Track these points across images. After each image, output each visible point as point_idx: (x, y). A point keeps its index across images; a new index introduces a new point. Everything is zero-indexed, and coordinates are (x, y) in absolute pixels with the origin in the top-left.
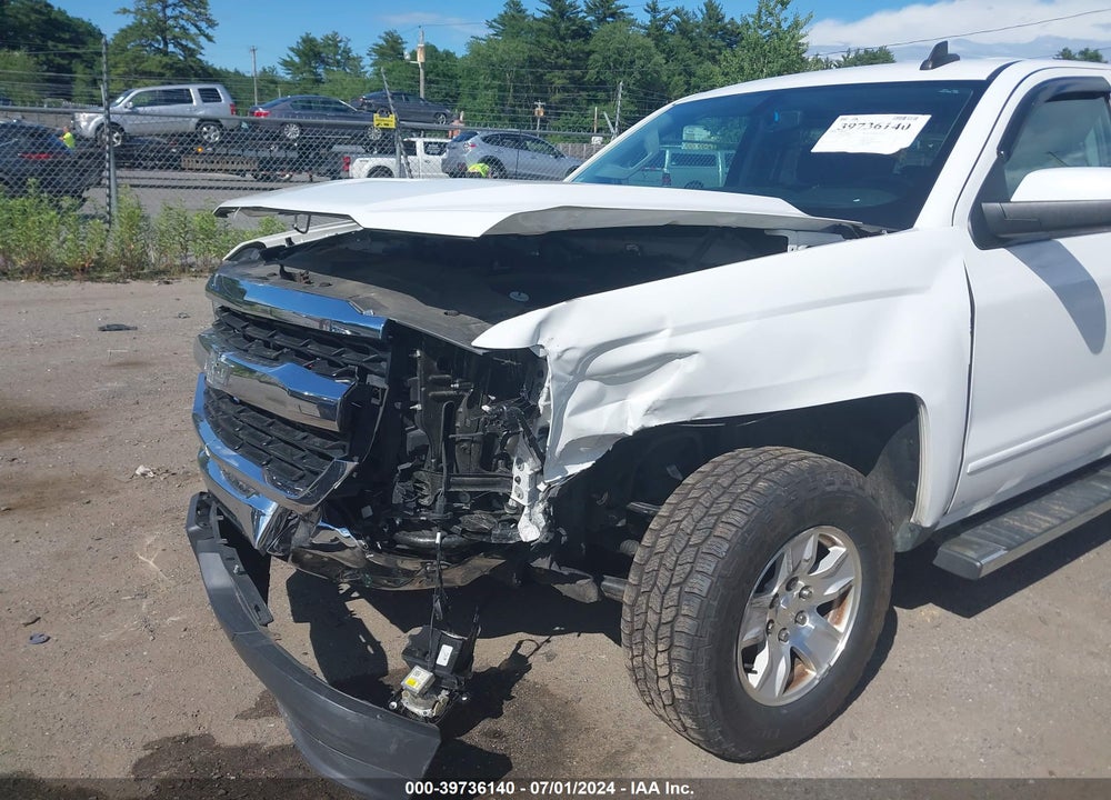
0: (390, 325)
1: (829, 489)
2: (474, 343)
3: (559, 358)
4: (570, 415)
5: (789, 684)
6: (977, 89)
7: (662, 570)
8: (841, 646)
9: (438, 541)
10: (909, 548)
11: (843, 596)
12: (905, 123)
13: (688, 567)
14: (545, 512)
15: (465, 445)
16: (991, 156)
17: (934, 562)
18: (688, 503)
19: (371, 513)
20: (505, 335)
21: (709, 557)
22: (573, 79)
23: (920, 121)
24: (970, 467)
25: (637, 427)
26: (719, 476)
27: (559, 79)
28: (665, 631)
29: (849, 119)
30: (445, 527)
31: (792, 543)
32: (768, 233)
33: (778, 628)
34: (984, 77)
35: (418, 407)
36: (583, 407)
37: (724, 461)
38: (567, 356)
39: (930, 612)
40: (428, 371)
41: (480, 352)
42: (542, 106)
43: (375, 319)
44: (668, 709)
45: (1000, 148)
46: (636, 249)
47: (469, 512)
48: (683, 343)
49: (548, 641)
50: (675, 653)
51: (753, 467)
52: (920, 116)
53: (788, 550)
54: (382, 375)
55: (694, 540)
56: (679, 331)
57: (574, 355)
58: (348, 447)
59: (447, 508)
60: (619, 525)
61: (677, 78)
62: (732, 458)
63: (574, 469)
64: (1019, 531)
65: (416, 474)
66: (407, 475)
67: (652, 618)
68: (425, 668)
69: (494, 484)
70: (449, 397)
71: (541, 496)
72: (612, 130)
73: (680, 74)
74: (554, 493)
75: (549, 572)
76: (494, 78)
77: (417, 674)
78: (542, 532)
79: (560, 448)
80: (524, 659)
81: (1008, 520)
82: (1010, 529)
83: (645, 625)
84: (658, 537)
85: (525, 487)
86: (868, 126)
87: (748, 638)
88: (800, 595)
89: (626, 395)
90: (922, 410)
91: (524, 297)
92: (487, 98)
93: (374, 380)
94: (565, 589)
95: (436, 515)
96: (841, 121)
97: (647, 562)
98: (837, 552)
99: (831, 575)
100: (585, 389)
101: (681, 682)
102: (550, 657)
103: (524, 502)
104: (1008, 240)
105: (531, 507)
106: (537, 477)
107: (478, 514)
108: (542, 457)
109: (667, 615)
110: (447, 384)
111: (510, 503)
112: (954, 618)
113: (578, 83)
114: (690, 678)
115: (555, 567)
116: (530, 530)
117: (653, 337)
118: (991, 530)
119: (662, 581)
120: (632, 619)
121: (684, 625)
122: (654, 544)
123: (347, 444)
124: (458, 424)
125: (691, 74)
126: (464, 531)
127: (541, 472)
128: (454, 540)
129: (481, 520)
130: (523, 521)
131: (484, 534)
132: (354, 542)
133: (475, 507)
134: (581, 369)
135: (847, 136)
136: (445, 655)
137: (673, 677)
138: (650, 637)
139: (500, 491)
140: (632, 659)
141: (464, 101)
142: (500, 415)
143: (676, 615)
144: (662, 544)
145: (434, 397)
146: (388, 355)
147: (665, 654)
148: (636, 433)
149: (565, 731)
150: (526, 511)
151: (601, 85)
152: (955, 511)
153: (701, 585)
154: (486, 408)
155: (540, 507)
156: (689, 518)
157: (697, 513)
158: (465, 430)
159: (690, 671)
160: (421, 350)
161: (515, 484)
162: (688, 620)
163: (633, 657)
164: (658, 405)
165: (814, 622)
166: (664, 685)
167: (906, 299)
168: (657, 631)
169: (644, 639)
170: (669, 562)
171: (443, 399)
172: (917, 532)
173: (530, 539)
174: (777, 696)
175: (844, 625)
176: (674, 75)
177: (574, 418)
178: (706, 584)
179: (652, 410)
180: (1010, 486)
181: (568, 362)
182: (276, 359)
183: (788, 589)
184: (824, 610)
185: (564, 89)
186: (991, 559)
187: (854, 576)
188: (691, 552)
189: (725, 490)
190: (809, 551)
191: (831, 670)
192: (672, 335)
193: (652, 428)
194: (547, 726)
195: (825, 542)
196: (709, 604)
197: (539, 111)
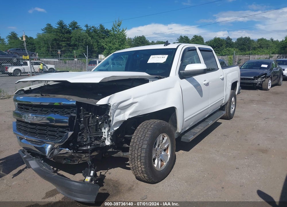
0: (77, 102)
1: (163, 126)
2: (97, 104)
3: (113, 105)
4: (115, 117)
5: (161, 166)
6: (175, 50)
7: (137, 145)
8: (169, 156)
9: (89, 148)
10: (177, 137)
11: (168, 147)
12: (164, 57)
13: (142, 144)
14: (111, 139)
15: (92, 127)
16: (180, 62)
17: (181, 140)
18: (139, 132)
19: (72, 144)
20: (102, 102)
21: (146, 141)
22: (67, 44)
23: (166, 56)
24: (185, 120)
25: (128, 118)
26: (144, 126)
27: (63, 44)
28: (139, 157)
29: (153, 56)
30: (90, 144)
31: (159, 137)
32: (145, 79)
33: (158, 155)
34: (176, 47)
35: (82, 119)
36: (117, 115)
37: (144, 123)
38: (114, 105)
39: (181, 152)
40: (84, 111)
41: (98, 105)
42: (60, 51)
43: (74, 102)
44: (141, 174)
45: (181, 61)
46: (116, 84)
47: (94, 141)
48: (135, 100)
49: (108, 171)
50: (142, 161)
51: (150, 123)
52: (166, 55)
53: (158, 138)
54: (75, 113)
55: (142, 138)
56: (134, 98)
57: (116, 104)
58: (69, 130)
59: (91, 140)
60: (123, 140)
61: (94, 43)
62: (145, 122)
63: (115, 129)
64: (195, 132)
65: (82, 134)
66: (80, 135)
67: (136, 155)
68: (89, 176)
69: (99, 134)
70: (88, 116)
71: (109, 136)
72: (86, 57)
73: (95, 42)
74: (112, 134)
75: (112, 151)
76: (45, 44)
77: (87, 178)
78: (111, 143)
79: (113, 124)
80: (103, 175)
81: (192, 131)
82: (193, 132)
83: (134, 157)
84: (134, 139)
85: (106, 134)
86: (157, 57)
87: (154, 156)
88: (161, 148)
89: (125, 112)
90: (176, 110)
91: (101, 95)
92: (44, 49)
93: (73, 115)
94: (115, 155)
95: (88, 142)
96: (151, 57)
97: (133, 144)
98: (166, 138)
99: (165, 143)
100: (118, 111)
101: (144, 167)
102: (110, 173)
103: (106, 137)
104: (185, 77)
105: (108, 138)
106: (109, 131)
107: (96, 141)
108: (110, 127)
109: (139, 154)
110: (88, 114)
111: (103, 138)
112: (186, 152)
113: (69, 45)
114: (145, 165)
115: (113, 150)
116: (108, 143)
117: (130, 100)
118: (190, 133)
119: (137, 147)
120: (131, 156)
121: (143, 155)
122: (134, 141)
123: (69, 129)
124: (90, 122)
125: (98, 42)
126: (94, 145)
127: (109, 130)
128: (92, 147)
129: (97, 142)
130: (106, 141)
131: (99, 145)
132: (70, 151)
133: (95, 140)
134: (117, 107)
135: (153, 59)
136: (92, 173)
137: (142, 166)
138: (136, 159)
139: (100, 136)
140: (132, 165)
141: (37, 50)
142: (101, 119)
143: (141, 153)
144: (135, 141)
145: (85, 117)
146: (76, 109)
147: (140, 162)
148: (127, 119)
149: (118, 186)
150: (107, 139)
151: (75, 45)
152: (184, 129)
153: (145, 146)
154: (97, 118)
155: (109, 138)
156: (140, 134)
157: (141, 133)
158: (92, 123)
159: (145, 164)
160: (82, 107)
161: (104, 133)
162: (143, 154)
163: (133, 165)
164: (131, 113)
165: (164, 153)
166: (140, 169)
167: (171, 89)
168: (137, 158)
169: (135, 160)
170: (138, 143)
171: (87, 117)
172: (178, 134)
173: (108, 144)
174: (159, 169)
175: (169, 153)
176: (94, 42)
177: (116, 117)
178: (146, 146)
179: (130, 114)
180: (192, 124)
181: (114, 106)
182: (47, 113)
183: (158, 147)
184: (165, 150)
185: (65, 46)
186: (191, 138)
187: (169, 143)
188: (142, 141)
189: (146, 128)
190: (161, 139)
191: (168, 162)
192: (133, 99)
193: (130, 118)
194: (114, 186)
195: (163, 137)
196: (147, 150)
197: (59, 52)
